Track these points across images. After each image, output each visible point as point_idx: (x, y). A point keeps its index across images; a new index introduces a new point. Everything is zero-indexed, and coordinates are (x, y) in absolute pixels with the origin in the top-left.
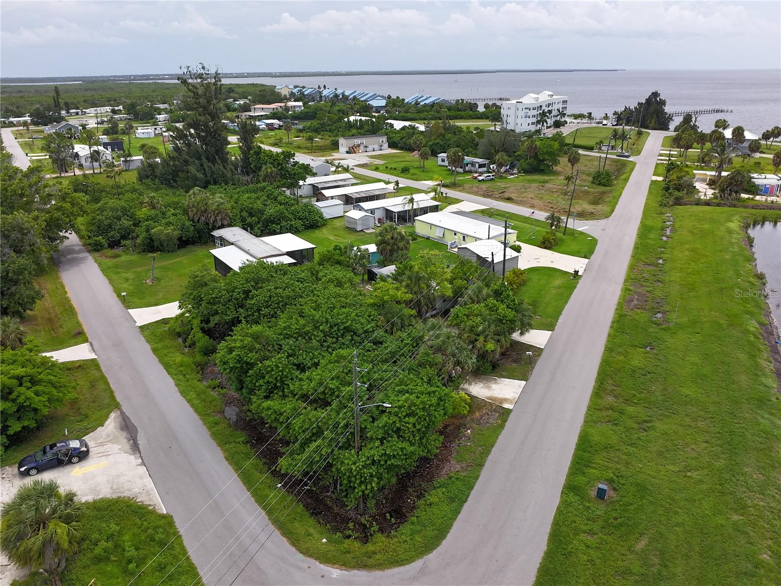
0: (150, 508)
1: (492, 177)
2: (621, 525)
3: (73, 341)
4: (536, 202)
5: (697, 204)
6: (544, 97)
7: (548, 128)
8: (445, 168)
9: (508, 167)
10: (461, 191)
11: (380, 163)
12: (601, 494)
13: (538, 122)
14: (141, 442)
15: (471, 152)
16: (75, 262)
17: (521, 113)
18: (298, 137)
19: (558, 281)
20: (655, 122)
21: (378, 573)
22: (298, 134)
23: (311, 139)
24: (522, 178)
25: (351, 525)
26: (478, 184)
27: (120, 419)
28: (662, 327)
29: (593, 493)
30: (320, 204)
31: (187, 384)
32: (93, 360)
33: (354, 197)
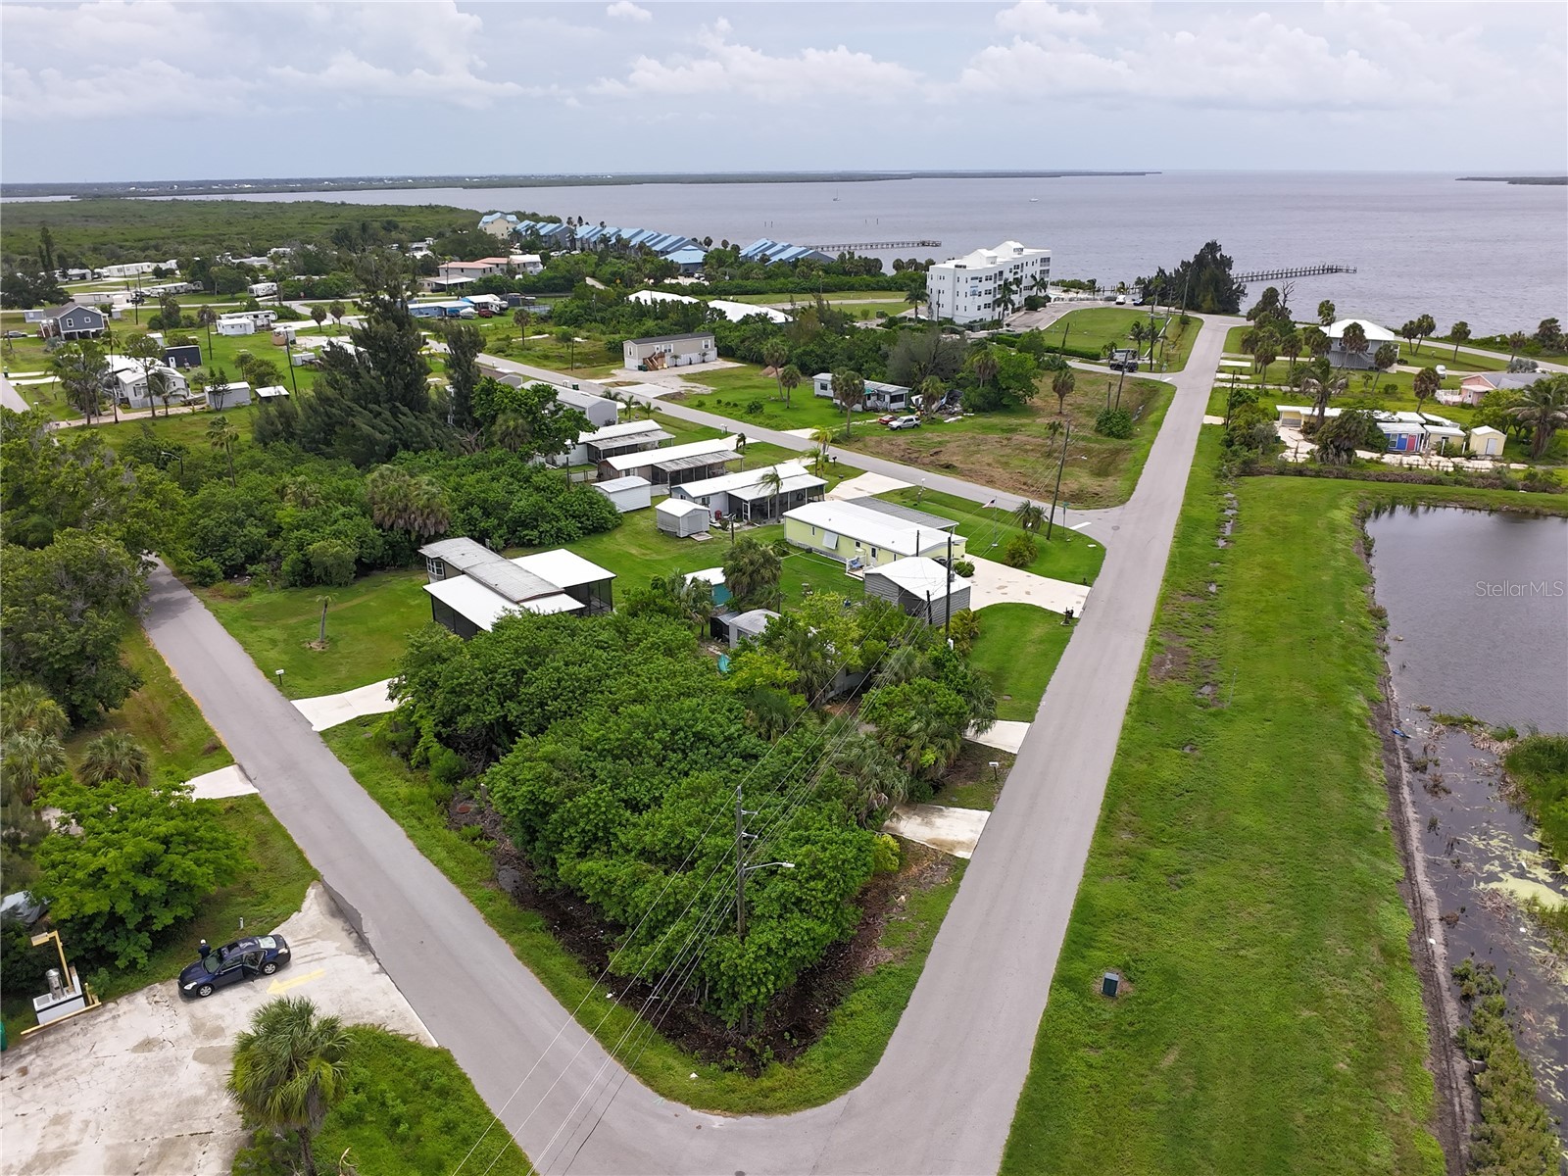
0: (411, 1039)
1: (915, 422)
2: (1139, 1033)
3: (206, 762)
4: (998, 473)
5: (1281, 473)
6: (1006, 254)
7: (1014, 311)
8: (828, 402)
9: (944, 401)
10: (859, 450)
11: (704, 392)
12: (1110, 988)
13: (997, 303)
14: (371, 935)
15: (874, 370)
16: (167, 609)
17: (964, 287)
18: (539, 333)
19: (1038, 631)
20: (1212, 299)
21: (781, 1119)
22: (540, 327)
23: (566, 338)
24: (970, 421)
25: (731, 1051)
26: (892, 436)
27: (326, 898)
28: (1212, 710)
29: (1098, 987)
30: (607, 486)
31: (427, 833)
32: (253, 797)
33: (667, 470)
